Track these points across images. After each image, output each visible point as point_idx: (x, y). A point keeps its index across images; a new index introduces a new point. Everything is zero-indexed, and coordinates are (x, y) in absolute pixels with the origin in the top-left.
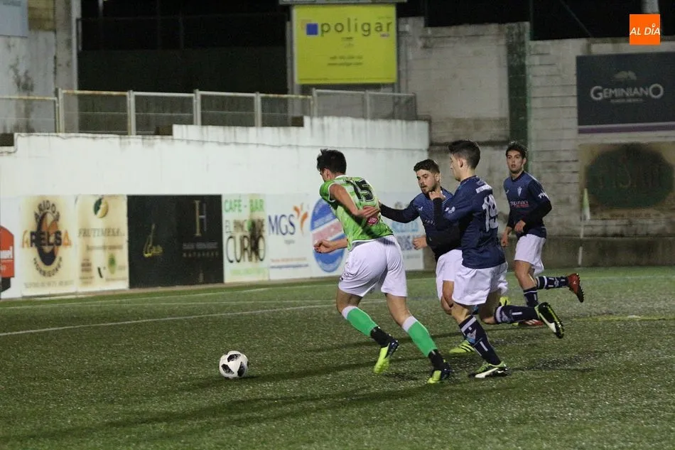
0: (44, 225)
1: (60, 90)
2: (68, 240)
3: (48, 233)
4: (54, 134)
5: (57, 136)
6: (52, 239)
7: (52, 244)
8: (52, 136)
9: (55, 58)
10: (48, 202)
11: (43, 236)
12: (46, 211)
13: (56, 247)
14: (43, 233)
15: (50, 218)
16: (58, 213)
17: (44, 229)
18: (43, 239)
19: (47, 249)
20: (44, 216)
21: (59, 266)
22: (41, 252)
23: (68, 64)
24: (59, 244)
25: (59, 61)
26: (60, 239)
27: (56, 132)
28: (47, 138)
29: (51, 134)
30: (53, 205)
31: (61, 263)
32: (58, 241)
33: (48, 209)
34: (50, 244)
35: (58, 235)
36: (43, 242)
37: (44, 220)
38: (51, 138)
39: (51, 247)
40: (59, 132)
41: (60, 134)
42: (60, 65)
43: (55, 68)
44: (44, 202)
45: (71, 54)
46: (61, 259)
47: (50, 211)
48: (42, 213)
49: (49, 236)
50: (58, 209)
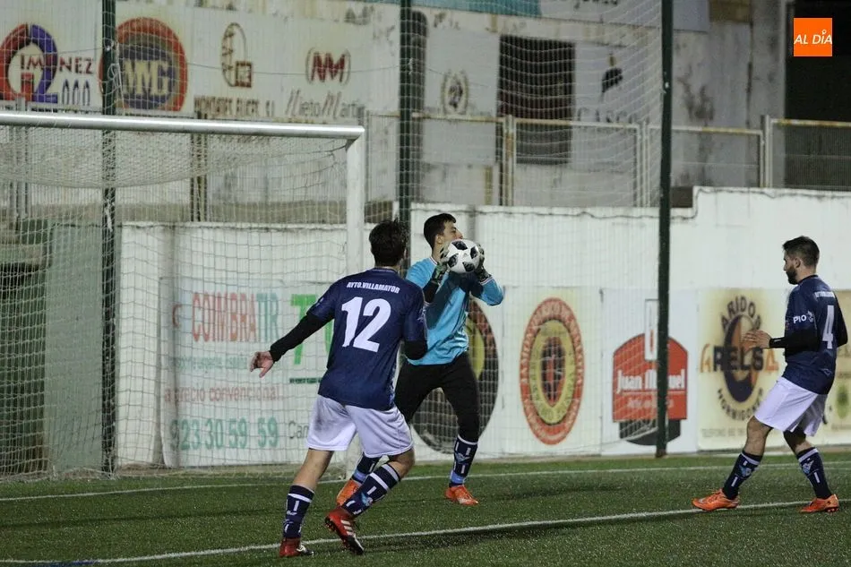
0: (735, 336)
1: (767, 118)
2: (774, 362)
3: (742, 350)
4: (757, 190)
5: (762, 193)
6: (748, 360)
7: (747, 368)
8: (754, 192)
9: (750, 66)
10: (743, 298)
11: (733, 354)
12: (740, 313)
13: (754, 373)
14: (735, 350)
15: (745, 325)
16: (759, 317)
17: (736, 343)
18: (735, 359)
19: (740, 375)
20: (737, 321)
21: (758, 402)
22: (730, 380)
23: (771, 78)
24: (760, 368)
25: (757, 71)
26: (761, 359)
27: (758, 186)
28: (745, 197)
29: (752, 189)
30: (752, 304)
31: (761, 399)
32: (758, 363)
33: (743, 310)
34: (744, 368)
35: (757, 353)
36: (733, 363)
37: (736, 330)
38: (752, 196)
39: (746, 373)
40: (764, 186)
41: (766, 190)
42: (758, 79)
43: (750, 84)
44: (737, 299)
45: (777, 60)
46: (761, 392)
47: (746, 313)
48: (733, 317)
49: (743, 355)
50: (760, 311)
